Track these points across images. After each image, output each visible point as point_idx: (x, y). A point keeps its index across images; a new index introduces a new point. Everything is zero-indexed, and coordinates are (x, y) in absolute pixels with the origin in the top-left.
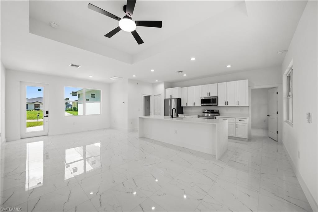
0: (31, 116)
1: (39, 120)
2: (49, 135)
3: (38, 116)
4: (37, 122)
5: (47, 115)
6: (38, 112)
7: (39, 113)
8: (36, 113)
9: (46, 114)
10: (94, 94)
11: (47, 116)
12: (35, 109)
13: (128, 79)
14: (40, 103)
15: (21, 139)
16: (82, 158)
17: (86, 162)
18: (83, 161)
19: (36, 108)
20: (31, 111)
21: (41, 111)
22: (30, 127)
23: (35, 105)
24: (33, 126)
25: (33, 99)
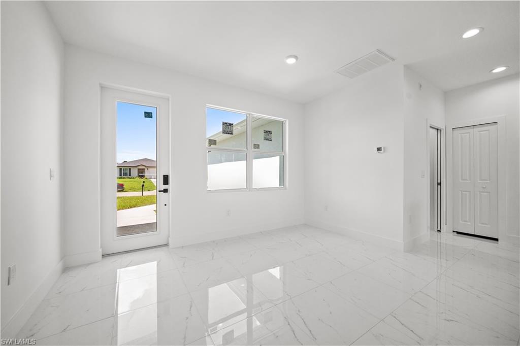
0: (133, 187)
1: (144, 192)
2: (171, 245)
3: (143, 186)
4: (141, 196)
5: (166, 187)
6: (142, 180)
7: (144, 182)
8: (141, 181)
9: (164, 184)
10: (270, 132)
11: (166, 191)
12: (139, 176)
13: (405, 66)
14: (146, 166)
15: (104, 256)
16: (244, 306)
17: (254, 318)
18: (246, 314)
19: (140, 174)
20: (134, 178)
21: (146, 179)
22: (131, 207)
23: (139, 169)
24: (135, 207)
25: (137, 161)
